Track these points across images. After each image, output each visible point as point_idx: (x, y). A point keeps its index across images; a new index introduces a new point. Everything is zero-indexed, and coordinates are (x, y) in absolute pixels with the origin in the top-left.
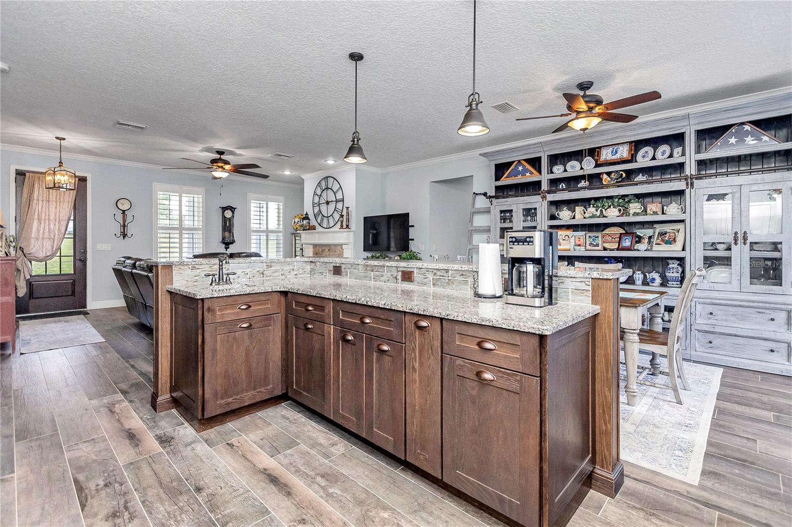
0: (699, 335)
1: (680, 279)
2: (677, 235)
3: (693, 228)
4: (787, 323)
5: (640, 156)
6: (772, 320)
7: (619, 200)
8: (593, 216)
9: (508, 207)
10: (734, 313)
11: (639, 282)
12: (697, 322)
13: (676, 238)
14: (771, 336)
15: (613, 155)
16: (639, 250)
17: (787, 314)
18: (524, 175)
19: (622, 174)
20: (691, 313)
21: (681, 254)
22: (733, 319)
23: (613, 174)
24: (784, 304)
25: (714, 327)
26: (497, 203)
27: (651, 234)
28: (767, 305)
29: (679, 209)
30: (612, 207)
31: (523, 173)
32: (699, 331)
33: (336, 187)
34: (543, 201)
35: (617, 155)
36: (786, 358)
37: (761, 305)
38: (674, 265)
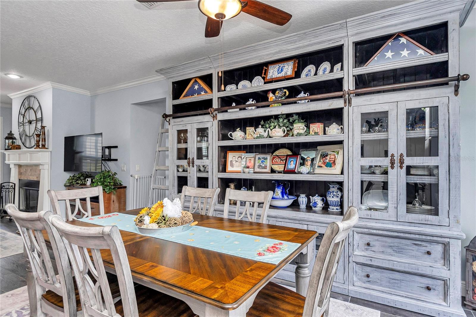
0: (357, 268)
1: (339, 203)
2: (336, 157)
3: (351, 149)
4: (443, 257)
5: (304, 75)
6: (429, 253)
7: (284, 120)
8: (261, 137)
9: (183, 126)
10: (392, 245)
11: (303, 206)
12: (355, 253)
13: (336, 161)
14: (428, 272)
15: (278, 73)
16: (301, 173)
17: (443, 247)
18: (199, 94)
19: (285, 92)
20: (349, 244)
21: (339, 179)
22: (389, 250)
23: (277, 92)
24: (441, 237)
25: (371, 260)
26: (174, 122)
27: (314, 156)
28: (424, 237)
29: (338, 129)
30: (277, 127)
31: (199, 92)
32: (357, 263)
33: (36, 106)
34: (214, 120)
35: (282, 73)
36: (442, 297)
37: (417, 236)
38: (334, 189)
